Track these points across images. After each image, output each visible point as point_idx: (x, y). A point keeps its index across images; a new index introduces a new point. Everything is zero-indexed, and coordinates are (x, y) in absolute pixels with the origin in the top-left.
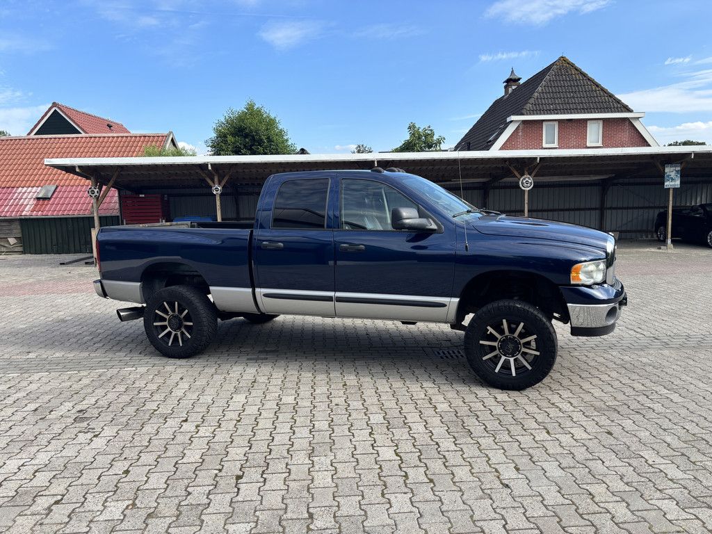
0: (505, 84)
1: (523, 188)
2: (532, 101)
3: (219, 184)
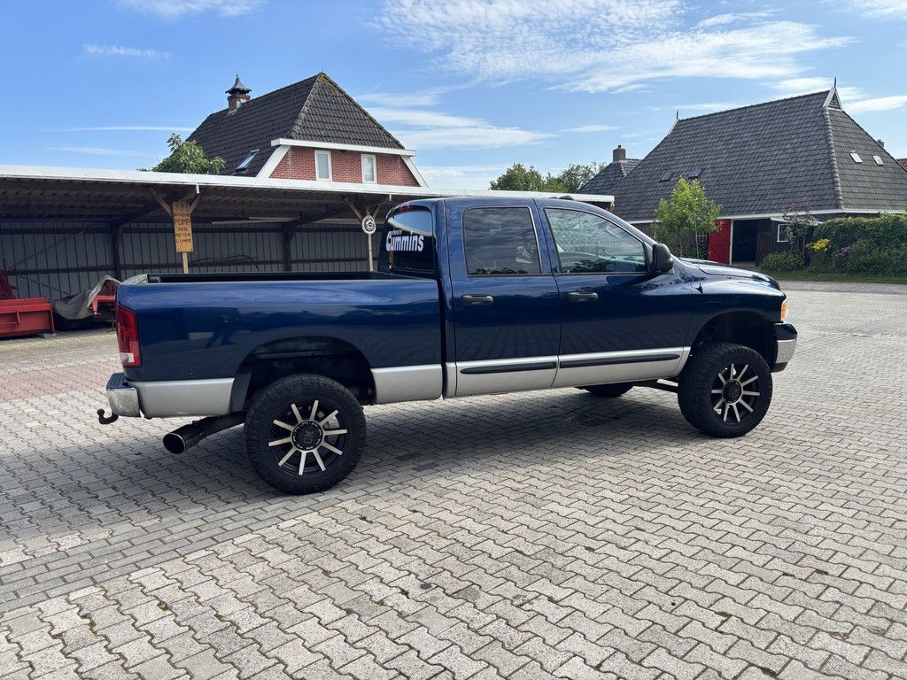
0: (228, 95)
1: (366, 232)
2: (299, 122)
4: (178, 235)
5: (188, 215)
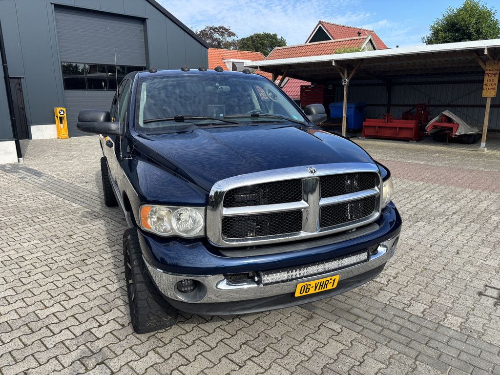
3: (348, 77)
4: (486, 85)
5: (497, 70)
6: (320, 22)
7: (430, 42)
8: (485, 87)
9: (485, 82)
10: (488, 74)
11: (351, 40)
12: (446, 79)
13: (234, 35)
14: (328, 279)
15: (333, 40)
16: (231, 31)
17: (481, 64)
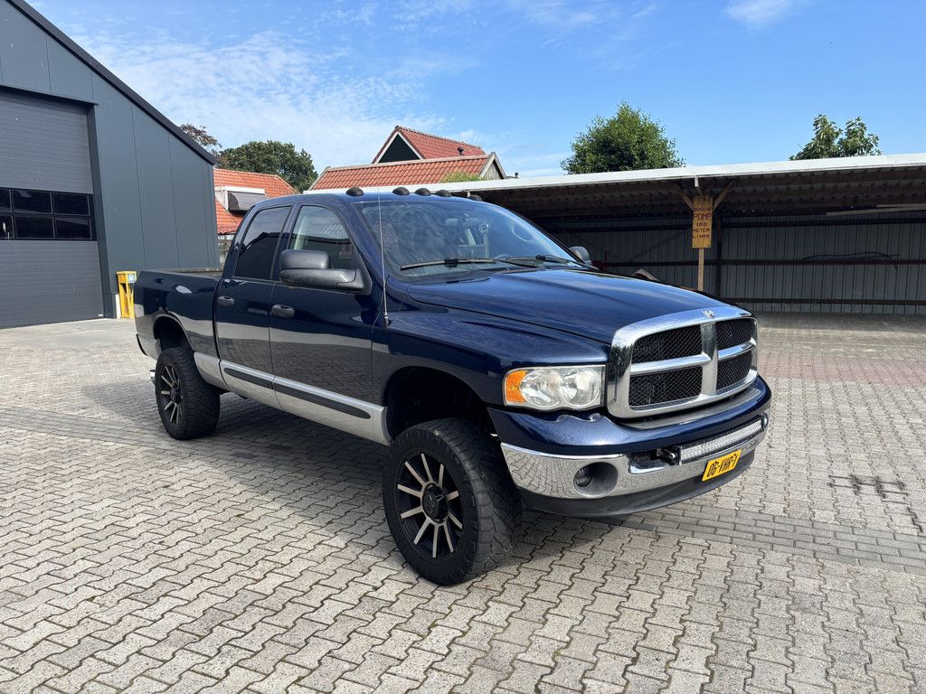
4: (697, 231)
5: (709, 209)
6: (397, 128)
7: (574, 169)
8: (694, 233)
9: (695, 227)
10: (698, 215)
11: (464, 160)
12: (625, 224)
13: (214, 142)
14: (732, 454)
15: (422, 160)
16: (208, 134)
17: (687, 201)
